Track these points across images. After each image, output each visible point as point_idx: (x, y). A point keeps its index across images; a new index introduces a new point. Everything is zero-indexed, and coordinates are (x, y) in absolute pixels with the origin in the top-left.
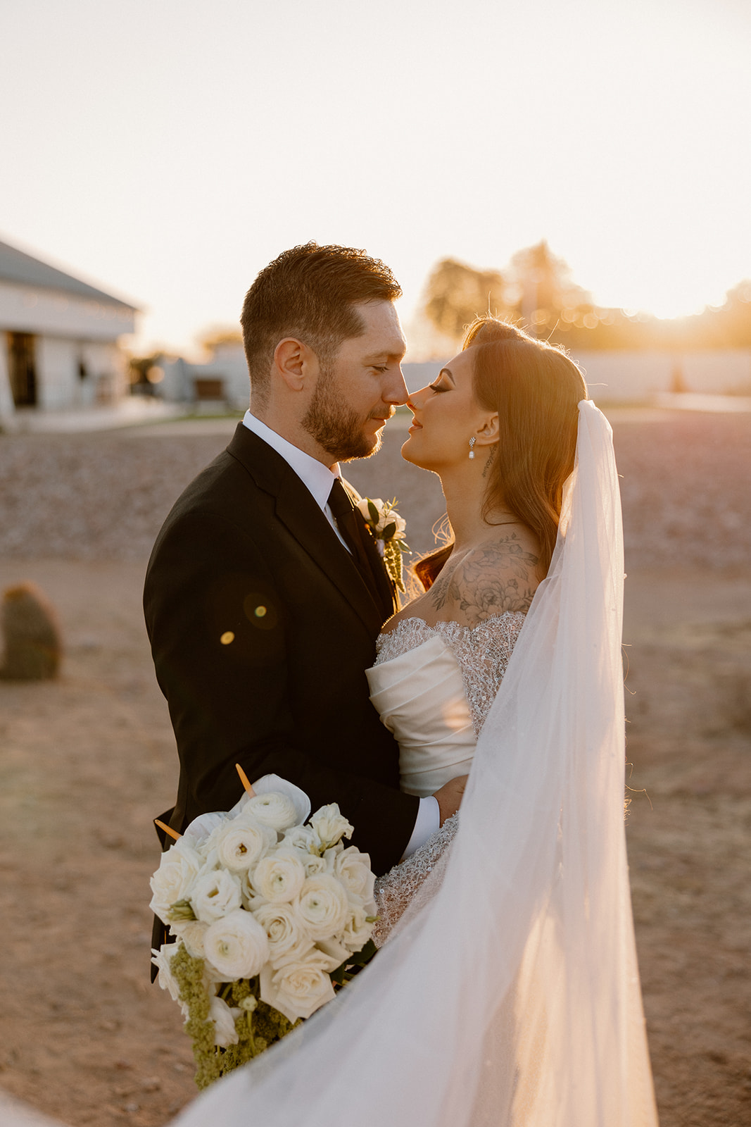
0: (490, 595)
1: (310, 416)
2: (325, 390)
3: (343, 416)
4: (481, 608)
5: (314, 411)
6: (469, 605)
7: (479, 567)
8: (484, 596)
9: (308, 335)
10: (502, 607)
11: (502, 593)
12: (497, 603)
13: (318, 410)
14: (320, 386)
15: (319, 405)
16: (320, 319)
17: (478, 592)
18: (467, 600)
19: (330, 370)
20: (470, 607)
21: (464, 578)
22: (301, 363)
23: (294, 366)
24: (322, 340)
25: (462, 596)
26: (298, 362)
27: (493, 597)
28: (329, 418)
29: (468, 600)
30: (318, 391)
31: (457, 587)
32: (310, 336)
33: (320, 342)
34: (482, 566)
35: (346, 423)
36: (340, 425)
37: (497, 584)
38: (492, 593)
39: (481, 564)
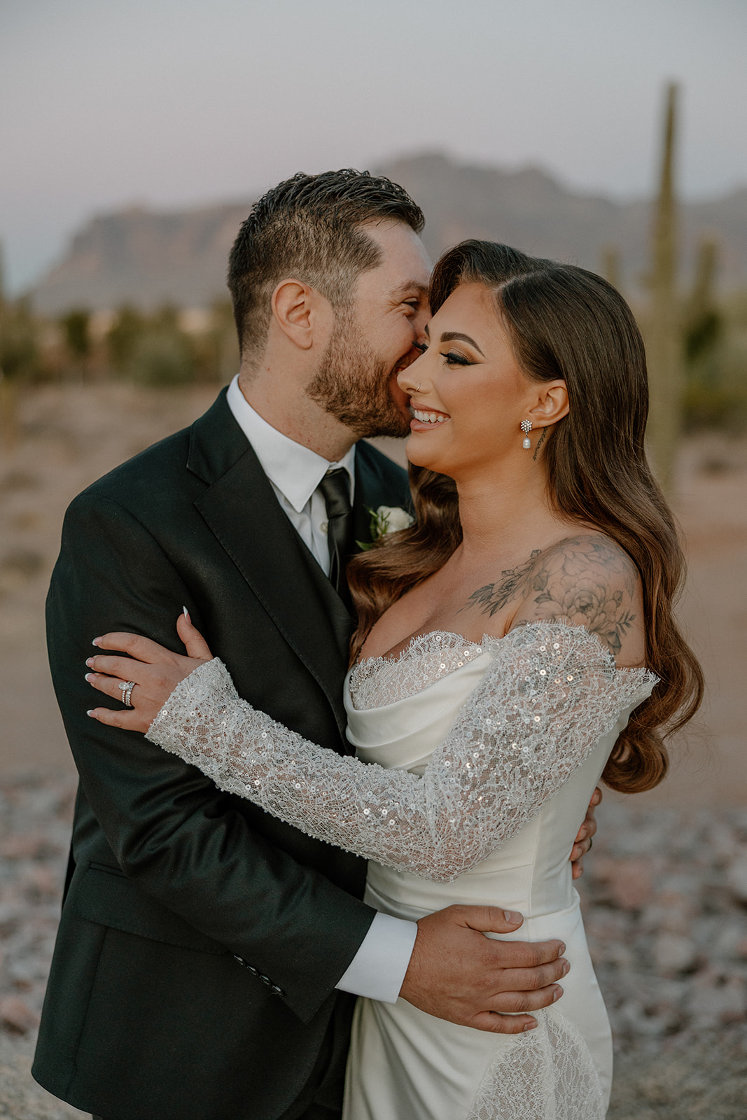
0: (587, 600)
1: (320, 380)
2: (343, 339)
3: (366, 368)
4: (565, 609)
5: (325, 372)
6: (551, 599)
7: (587, 561)
8: (579, 598)
9: (310, 274)
10: (592, 622)
11: (602, 605)
12: (589, 614)
13: (332, 371)
14: (336, 336)
15: (333, 363)
16: (322, 252)
17: (572, 590)
18: (551, 594)
19: (349, 313)
20: (551, 602)
21: (563, 568)
22: (308, 313)
23: (300, 318)
24: (330, 278)
25: (548, 587)
26: (303, 312)
27: (588, 605)
28: (346, 377)
29: (554, 593)
30: (333, 344)
31: (548, 577)
32: (313, 275)
33: (328, 282)
34: (590, 560)
35: (371, 378)
36: (362, 384)
37: (603, 591)
38: (591, 599)
39: (591, 558)
